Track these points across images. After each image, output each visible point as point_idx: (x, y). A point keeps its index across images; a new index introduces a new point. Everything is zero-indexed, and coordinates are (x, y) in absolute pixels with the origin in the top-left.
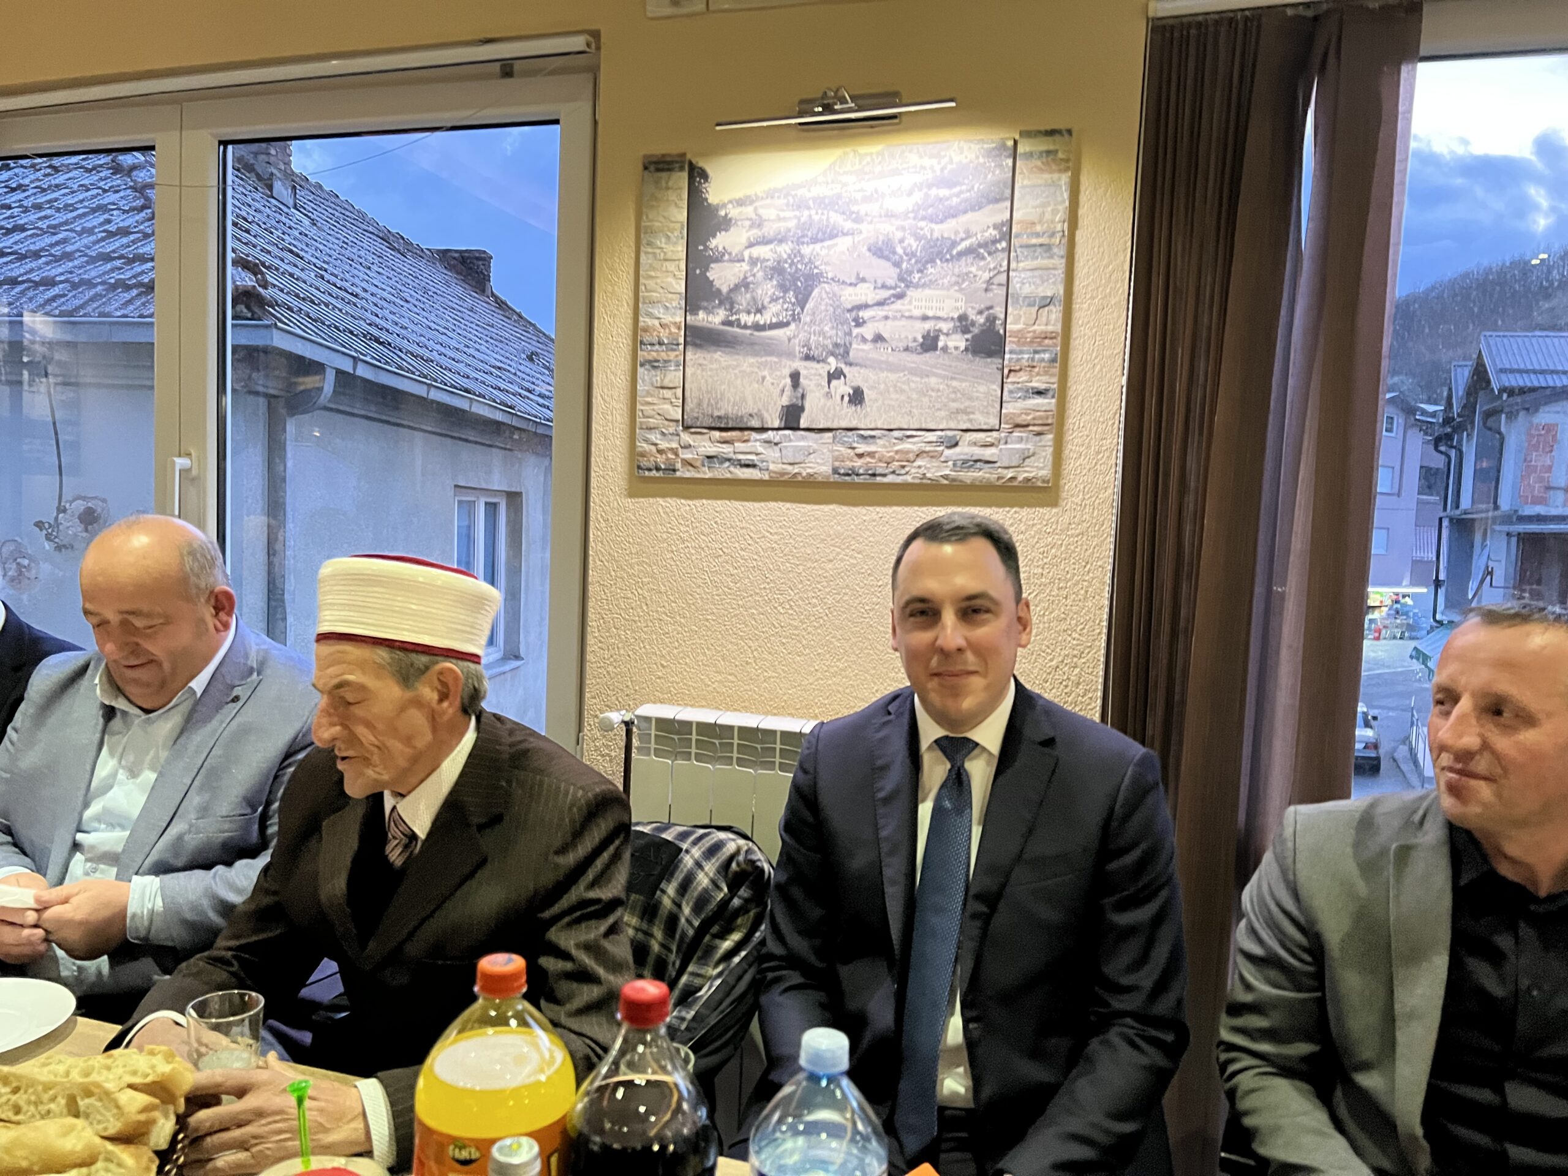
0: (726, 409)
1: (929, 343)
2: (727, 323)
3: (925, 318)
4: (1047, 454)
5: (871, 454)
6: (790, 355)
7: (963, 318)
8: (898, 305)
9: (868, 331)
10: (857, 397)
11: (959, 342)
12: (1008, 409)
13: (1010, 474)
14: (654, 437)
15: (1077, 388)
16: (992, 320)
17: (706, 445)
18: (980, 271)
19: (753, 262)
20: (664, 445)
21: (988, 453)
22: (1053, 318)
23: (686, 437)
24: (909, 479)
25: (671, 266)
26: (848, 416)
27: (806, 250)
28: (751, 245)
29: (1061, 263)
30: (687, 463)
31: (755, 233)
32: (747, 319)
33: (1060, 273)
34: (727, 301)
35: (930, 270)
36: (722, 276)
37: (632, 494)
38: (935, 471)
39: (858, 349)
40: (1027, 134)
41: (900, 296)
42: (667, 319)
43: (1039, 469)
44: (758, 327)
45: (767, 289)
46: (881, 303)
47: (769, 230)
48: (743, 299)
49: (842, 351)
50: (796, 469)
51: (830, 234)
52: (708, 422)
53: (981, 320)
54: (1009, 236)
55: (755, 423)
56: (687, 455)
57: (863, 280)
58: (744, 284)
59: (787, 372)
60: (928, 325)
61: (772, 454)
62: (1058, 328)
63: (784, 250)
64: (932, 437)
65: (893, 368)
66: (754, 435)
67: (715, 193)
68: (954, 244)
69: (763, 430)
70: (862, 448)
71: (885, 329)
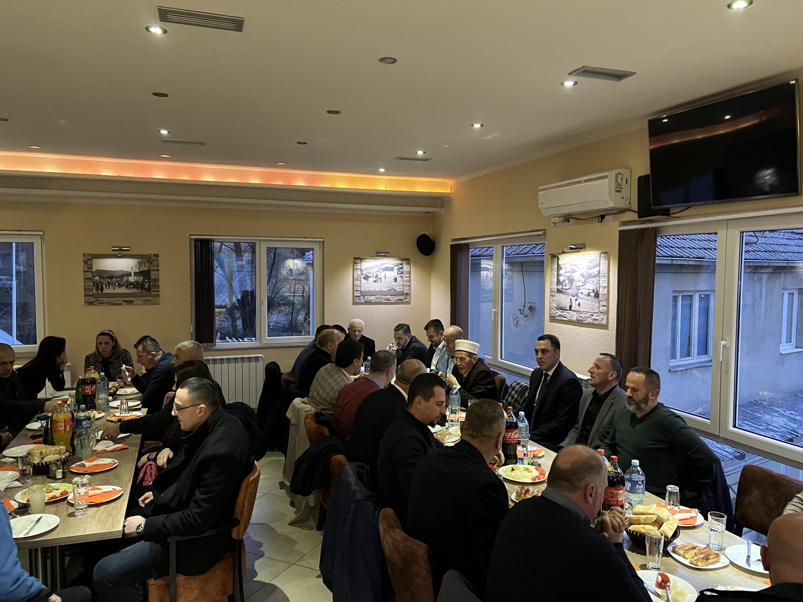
0: (562, 306)
1: (589, 295)
2: (562, 288)
3: (588, 289)
4: (605, 319)
5: (581, 316)
6: (570, 295)
7: (593, 290)
8: (585, 286)
9: (580, 291)
10: (579, 305)
11: (592, 294)
12: (600, 309)
13: (600, 322)
14: (552, 310)
15: (611, 305)
16: (597, 290)
17: (559, 313)
18: (596, 280)
19: (565, 276)
20: (554, 312)
21: (597, 318)
22: (605, 291)
23: (557, 311)
24: (586, 322)
25: (554, 276)
26: (578, 309)
27: (572, 274)
28: (565, 273)
29: (606, 279)
30: (557, 316)
31: (565, 271)
32: (564, 288)
33: (607, 282)
34: (562, 284)
35: (589, 280)
36: (561, 279)
37: (550, 322)
38: (590, 321)
39: (580, 295)
40: (602, 253)
41: (585, 285)
42: (554, 287)
43: (604, 322)
44: (566, 289)
45: (567, 282)
46: (582, 286)
47: (567, 270)
48: (564, 284)
49: (577, 295)
50: (571, 319)
51: (575, 271)
52: (559, 308)
53: (596, 290)
54: (599, 273)
55: (565, 309)
56: (557, 314)
57: (580, 281)
58: (564, 281)
59: (570, 299)
60: (589, 291)
61: (568, 315)
62: (606, 293)
63: (569, 274)
64: (590, 314)
65: (584, 299)
66: (566, 311)
67: (560, 263)
68: (592, 275)
69: (567, 310)
70: (580, 315)
71: (583, 291)
